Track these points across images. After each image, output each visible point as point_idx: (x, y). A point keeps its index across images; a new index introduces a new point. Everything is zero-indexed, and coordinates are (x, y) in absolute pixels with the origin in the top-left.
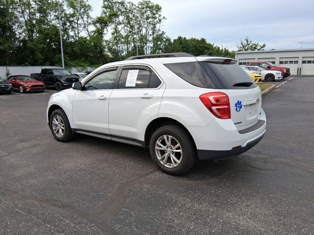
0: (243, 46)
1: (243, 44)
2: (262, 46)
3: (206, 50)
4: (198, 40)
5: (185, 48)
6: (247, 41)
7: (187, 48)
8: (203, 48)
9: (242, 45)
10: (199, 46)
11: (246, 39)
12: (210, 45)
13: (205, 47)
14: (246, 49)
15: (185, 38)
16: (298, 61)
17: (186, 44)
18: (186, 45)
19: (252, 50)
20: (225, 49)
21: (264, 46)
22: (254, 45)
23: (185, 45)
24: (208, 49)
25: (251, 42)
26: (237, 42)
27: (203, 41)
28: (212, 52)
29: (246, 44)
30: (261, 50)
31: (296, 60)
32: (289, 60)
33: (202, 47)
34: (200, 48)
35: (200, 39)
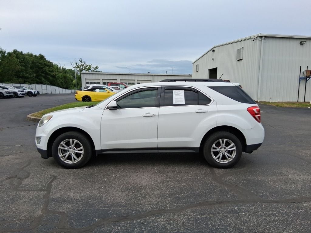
0: (78, 66)
1: (78, 64)
2: (95, 68)
3: (46, 67)
4: (35, 56)
5: (23, 63)
6: (81, 61)
7: (25, 63)
8: (42, 65)
9: (76, 65)
10: (38, 62)
11: (80, 60)
12: (49, 62)
13: (45, 64)
14: (81, 69)
15: (22, 52)
16: (134, 83)
17: (24, 58)
18: (24, 60)
19: (86, 71)
20: (63, 67)
21: (97, 68)
22: (88, 66)
23: (22, 59)
24: (48, 66)
25: (85, 63)
26: (71, 62)
27: (42, 57)
28: (53, 70)
29: (80, 65)
30: (95, 71)
31: (133, 82)
32: (128, 82)
33: (41, 63)
34: (40, 65)
35: (38, 55)
